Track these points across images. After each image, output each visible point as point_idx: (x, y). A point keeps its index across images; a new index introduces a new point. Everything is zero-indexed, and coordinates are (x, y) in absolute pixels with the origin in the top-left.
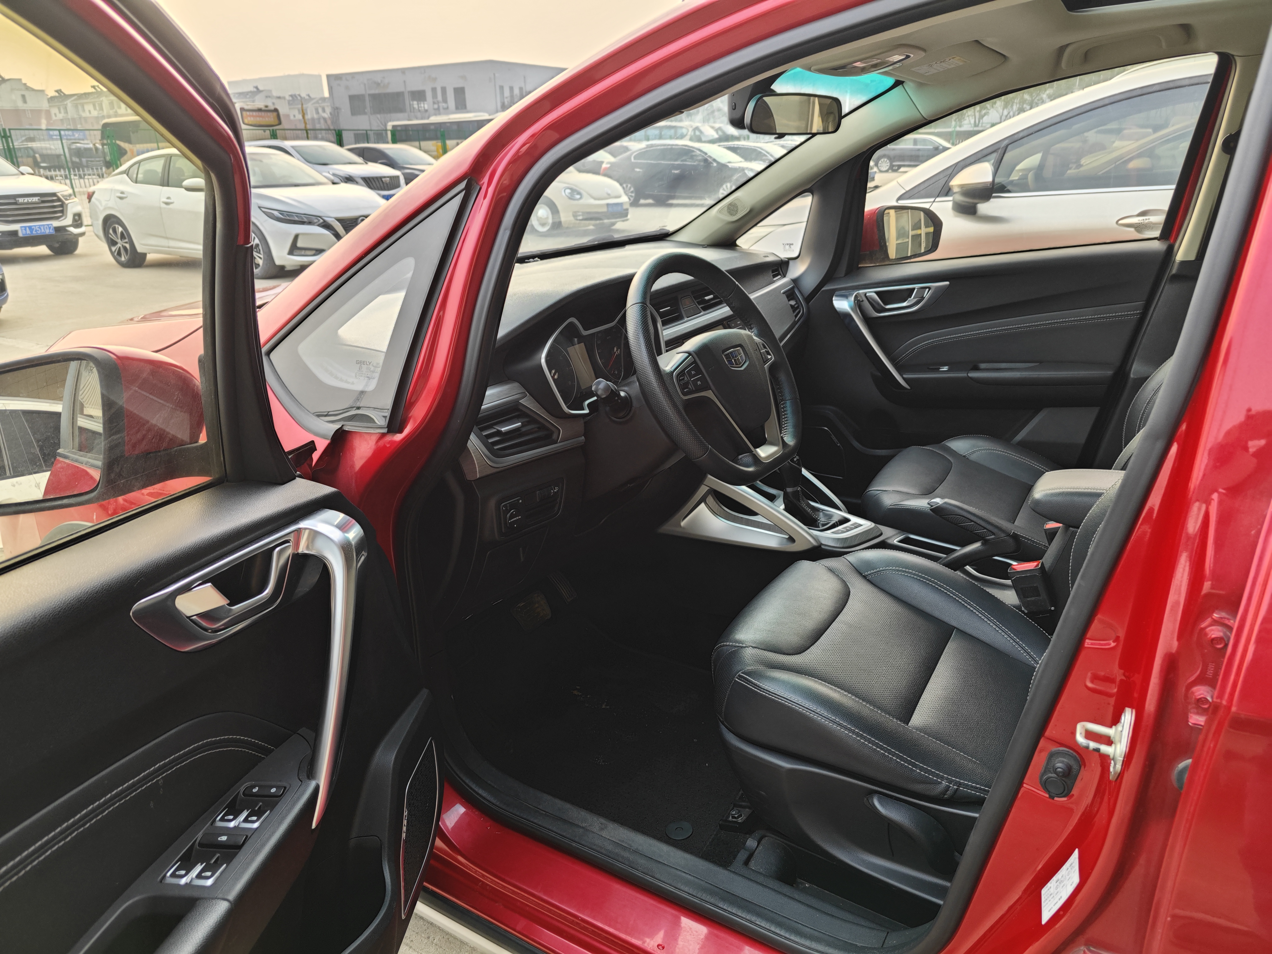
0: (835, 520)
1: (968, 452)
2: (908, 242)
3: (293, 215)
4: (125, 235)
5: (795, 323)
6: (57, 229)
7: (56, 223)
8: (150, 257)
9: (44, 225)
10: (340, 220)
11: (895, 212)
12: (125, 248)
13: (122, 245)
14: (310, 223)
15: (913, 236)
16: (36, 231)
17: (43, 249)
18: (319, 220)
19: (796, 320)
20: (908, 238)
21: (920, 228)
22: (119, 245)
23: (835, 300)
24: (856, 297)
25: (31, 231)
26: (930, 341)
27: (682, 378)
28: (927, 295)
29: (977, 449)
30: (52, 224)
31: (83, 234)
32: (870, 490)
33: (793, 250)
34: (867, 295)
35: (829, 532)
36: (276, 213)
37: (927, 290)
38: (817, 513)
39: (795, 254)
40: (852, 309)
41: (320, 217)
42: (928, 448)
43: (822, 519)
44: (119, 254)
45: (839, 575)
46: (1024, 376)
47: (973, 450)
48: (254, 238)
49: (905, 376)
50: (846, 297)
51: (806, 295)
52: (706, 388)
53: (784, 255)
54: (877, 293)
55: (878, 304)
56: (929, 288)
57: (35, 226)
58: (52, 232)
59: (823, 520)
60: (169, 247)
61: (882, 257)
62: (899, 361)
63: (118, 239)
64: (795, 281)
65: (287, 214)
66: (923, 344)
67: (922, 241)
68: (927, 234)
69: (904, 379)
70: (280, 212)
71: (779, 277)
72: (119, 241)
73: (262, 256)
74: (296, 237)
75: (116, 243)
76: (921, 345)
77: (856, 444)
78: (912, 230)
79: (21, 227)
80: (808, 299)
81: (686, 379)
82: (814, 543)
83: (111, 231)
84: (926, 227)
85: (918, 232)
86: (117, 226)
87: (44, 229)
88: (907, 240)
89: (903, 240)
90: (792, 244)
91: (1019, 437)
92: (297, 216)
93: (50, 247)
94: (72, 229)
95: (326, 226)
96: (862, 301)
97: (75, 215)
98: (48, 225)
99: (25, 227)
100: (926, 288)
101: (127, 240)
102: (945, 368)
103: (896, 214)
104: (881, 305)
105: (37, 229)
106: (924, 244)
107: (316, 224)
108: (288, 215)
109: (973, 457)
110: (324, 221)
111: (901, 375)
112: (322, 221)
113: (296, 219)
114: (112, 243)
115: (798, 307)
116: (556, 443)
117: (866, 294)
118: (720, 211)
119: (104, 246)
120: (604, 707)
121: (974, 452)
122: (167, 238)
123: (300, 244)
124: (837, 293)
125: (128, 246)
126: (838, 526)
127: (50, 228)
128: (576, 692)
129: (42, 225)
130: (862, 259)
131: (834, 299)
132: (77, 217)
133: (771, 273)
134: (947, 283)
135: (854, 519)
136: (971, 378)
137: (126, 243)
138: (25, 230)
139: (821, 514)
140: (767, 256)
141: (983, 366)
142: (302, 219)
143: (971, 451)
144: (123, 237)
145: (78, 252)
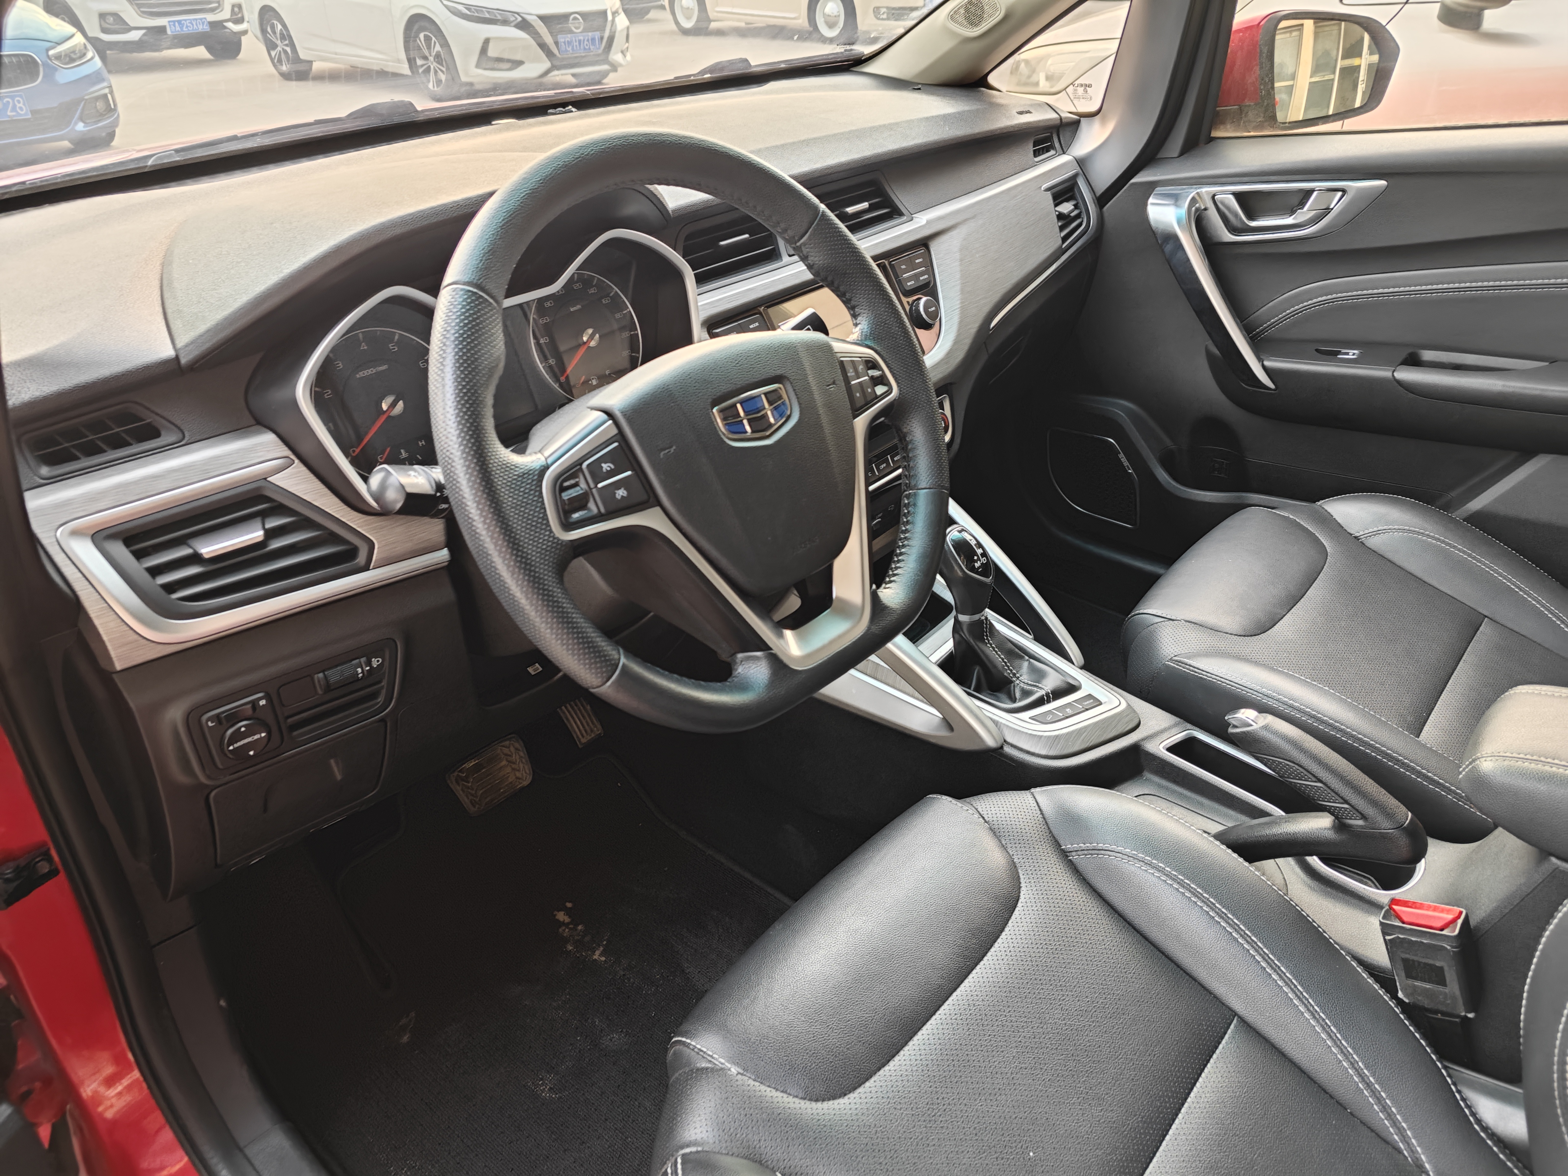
0: (1050, 683)
1: (1367, 532)
2: (1333, 80)
3: (482, 11)
4: (286, 36)
5: (1061, 252)
6: (212, 24)
7: (211, 17)
8: (317, 66)
9: (196, 19)
10: (542, 18)
11: (1315, 23)
12: (285, 52)
13: (283, 49)
14: (505, 22)
15: (1343, 70)
16: (187, 27)
17: (200, 52)
18: (516, 19)
19: (1064, 246)
20: (1334, 73)
21: (1360, 55)
22: (279, 49)
23: (1153, 204)
24: (1193, 201)
25: (181, 28)
26: (1329, 297)
27: (572, 482)
28: (1337, 204)
29: (1385, 527)
30: (205, 18)
31: (245, 32)
32: (1141, 611)
33: (1091, 98)
34: (1216, 197)
35: (1026, 715)
36: (461, 7)
37: (1340, 194)
38: (1017, 662)
39: (1094, 108)
40: (1179, 222)
41: (518, 14)
42: (1286, 515)
43: (1023, 677)
44: (280, 61)
45: (1009, 846)
46: (1511, 390)
47: (1375, 529)
48: (435, 43)
49: (1266, 363)
50: (1176, 199)
51: (1099, 192)
52: (648, 500)
53: (1066, 108)
54: (1238, 196)
55: (1236, 215)
56: (1344, 191)
57: (185, 20)
58: (207, 28)
59: (1026, 681)
60: (336, 54)
61: (1260, 120)
62: (1258, 333)
63: (277, 39)
64: (1081, 162)
65: (475, 9)
66: (1315, 300)
67: (1361, 78)
68: (1370, 66)
69: (1265, 368)
70: (468, 7)
71: (1052, 152)
72: (279, 42)
73: (444, 69)
74: (487, 41)
75: (275, 46)
76: (1310, 302)
77: (1162, 475)
78: (1343, 58)
79: (169, 22)
80: (1102, 200)
81: (583, 485)
82: (990, 742)
83: (269, 30)
84: (1371, 53)
85: (1355, 62)
86: (275, 22)
87: (197, 25)
88: (1332, 77)
89: (1324, 76)
90: (1090, 86)
91: (1477, 504)
92: (488, 12)
93: (209, 49)
94: (230, 25)
95: (524, 25)
96: (1206, 209)
97: (233, 6)
98: (201, 19)
99: (174, 22)
100: (1336, 190)
101: (287, 42)
102: (1352, 354)
103: (1316, 27)
104: (1241, 219)
105: (189, 25)
106: (1364, 86)
107: (513, 24)
108: (477, 11)
109: (1374, 542)
110: (524, 20)
111: (1260, 360)
112: (520, 19)
113: (487, 16)
114: (270, 46)
115: (1078, 216)
116: (366, 568)
117: (1214, 196)
118: (952, 17)
119: (263, 48)
120: (595, 957)
121: (1377, 533)
122: (334, 41)
123: (492, 52)
124: (1159, 190)
125: (288, 49)
126: (1049, 702)
127: (203, 23)
128: (561, 916)
129: (194, 19)
130: (1217, 120)
131: (1151, 200)
132: (236, 9)
133: (1031, 145)
134: (1383, 183)
135: (1090, 685)
136: (1399, 382)
137: (287, 45)
138: (174, 25)
139: (1025, 665)
140: (1028, 112)
141: (1428, 355)
142: (496, 16)
143: (1371, 530)
144: (283, 38)
145: (240, 56)
